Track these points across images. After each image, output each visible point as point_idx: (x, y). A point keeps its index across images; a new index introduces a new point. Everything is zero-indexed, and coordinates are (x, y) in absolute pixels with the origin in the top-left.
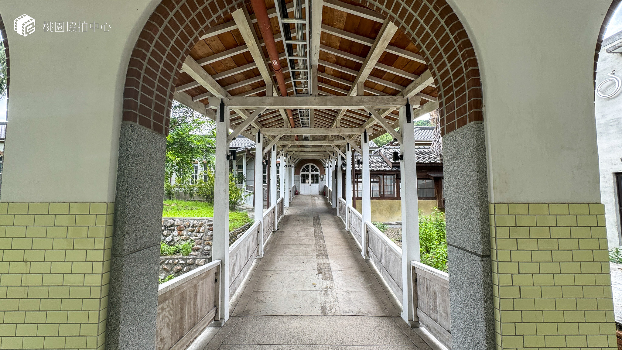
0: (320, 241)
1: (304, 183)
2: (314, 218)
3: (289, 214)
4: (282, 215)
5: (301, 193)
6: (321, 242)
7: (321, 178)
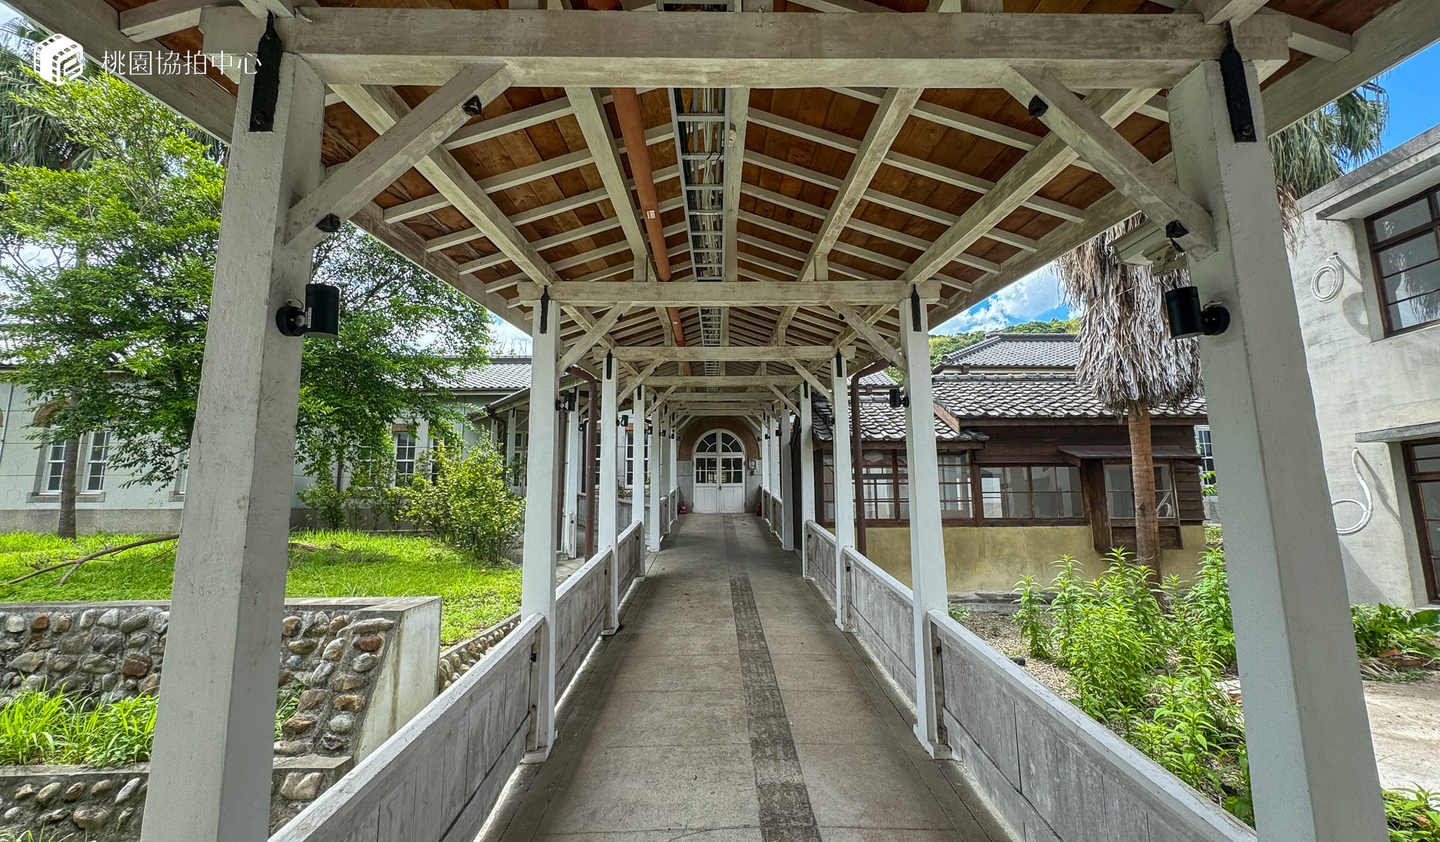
0: (759, 674)
1: (703, 481)
2: (733, 584)
3: (660, 571)
4: (638, 576)
5: (694, 510)
6: (764, 677)
7: (748, 468)
